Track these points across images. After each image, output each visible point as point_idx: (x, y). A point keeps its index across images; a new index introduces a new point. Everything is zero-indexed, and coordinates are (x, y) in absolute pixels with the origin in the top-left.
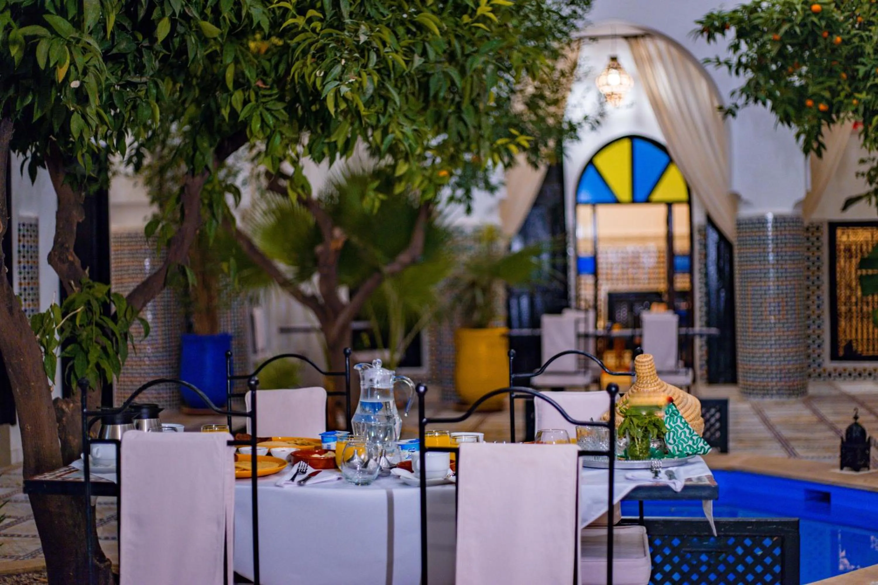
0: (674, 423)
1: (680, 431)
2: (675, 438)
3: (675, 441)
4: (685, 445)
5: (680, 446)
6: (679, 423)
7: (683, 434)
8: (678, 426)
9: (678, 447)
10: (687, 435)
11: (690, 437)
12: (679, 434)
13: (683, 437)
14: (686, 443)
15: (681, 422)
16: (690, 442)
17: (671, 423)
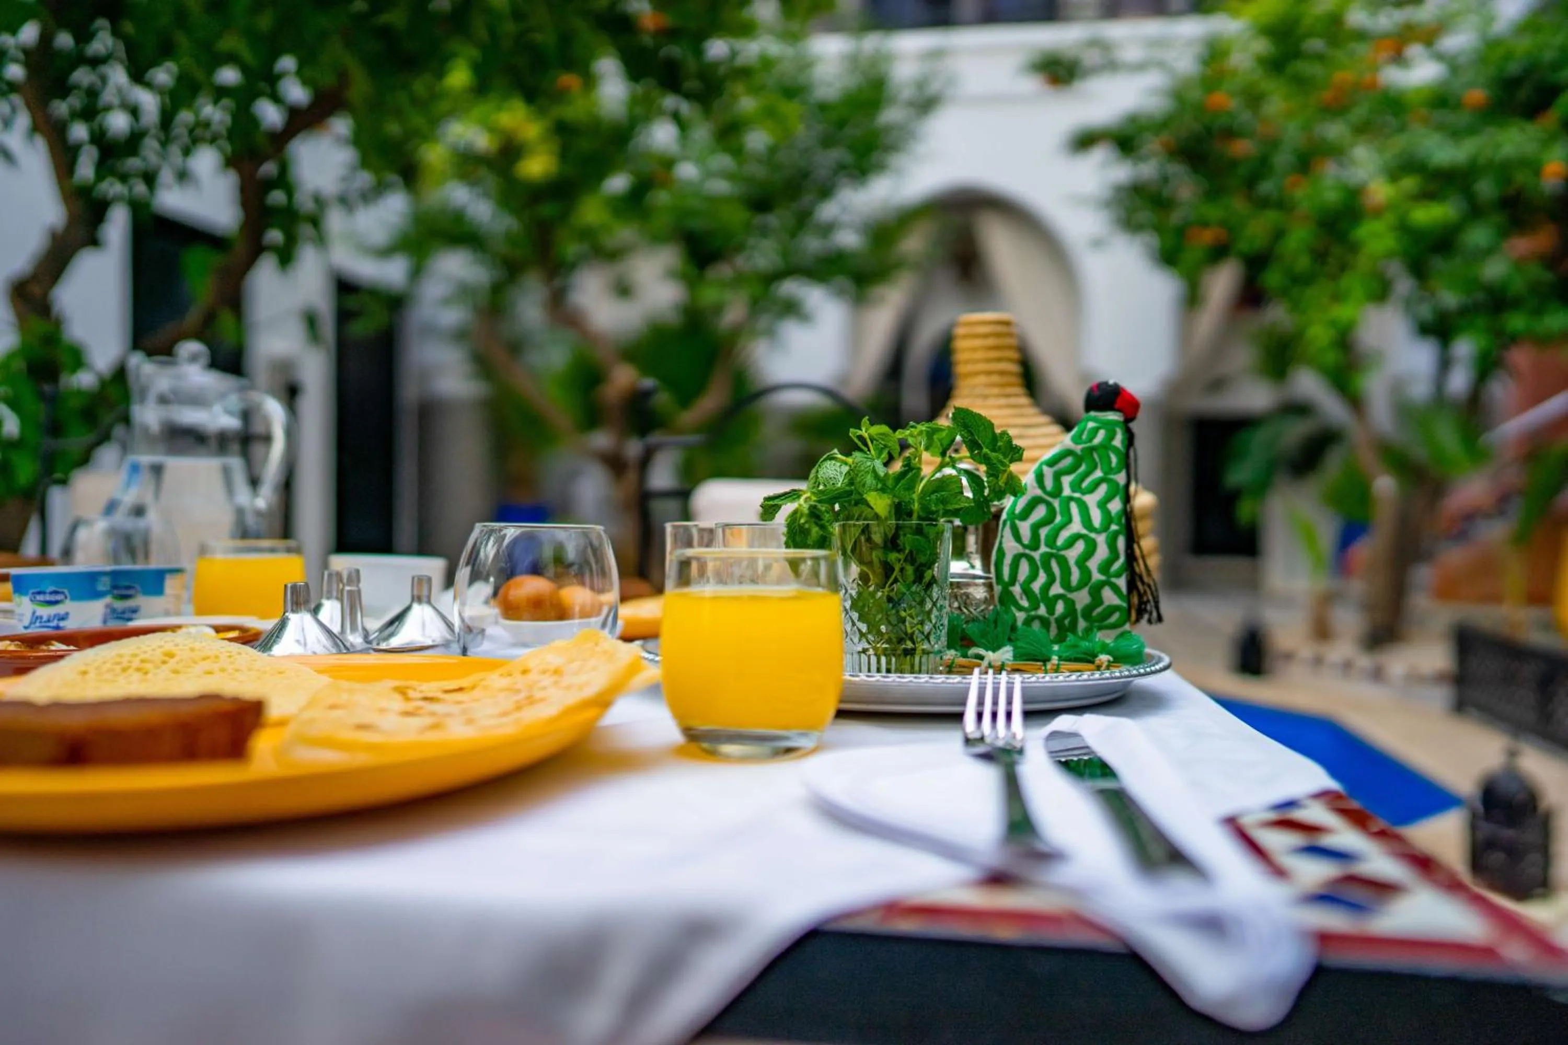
0: (1076, 487)
1: (1076, 526)
2: (1044, 532)
3: (1035, 545)
4: (1056, 589)
5: (1042, 578)
6: (1092, 500)
7: (1080, 546)
8: (1084, 509)
9: (1033, 577)
10: (1093, 564)
11: (1097, 576)
12: (1065, 535)
13: (1073, 555)
14: (1066, 585)
15: (1103, 505)
16: (1082, 598)
17: (1066, 480)
